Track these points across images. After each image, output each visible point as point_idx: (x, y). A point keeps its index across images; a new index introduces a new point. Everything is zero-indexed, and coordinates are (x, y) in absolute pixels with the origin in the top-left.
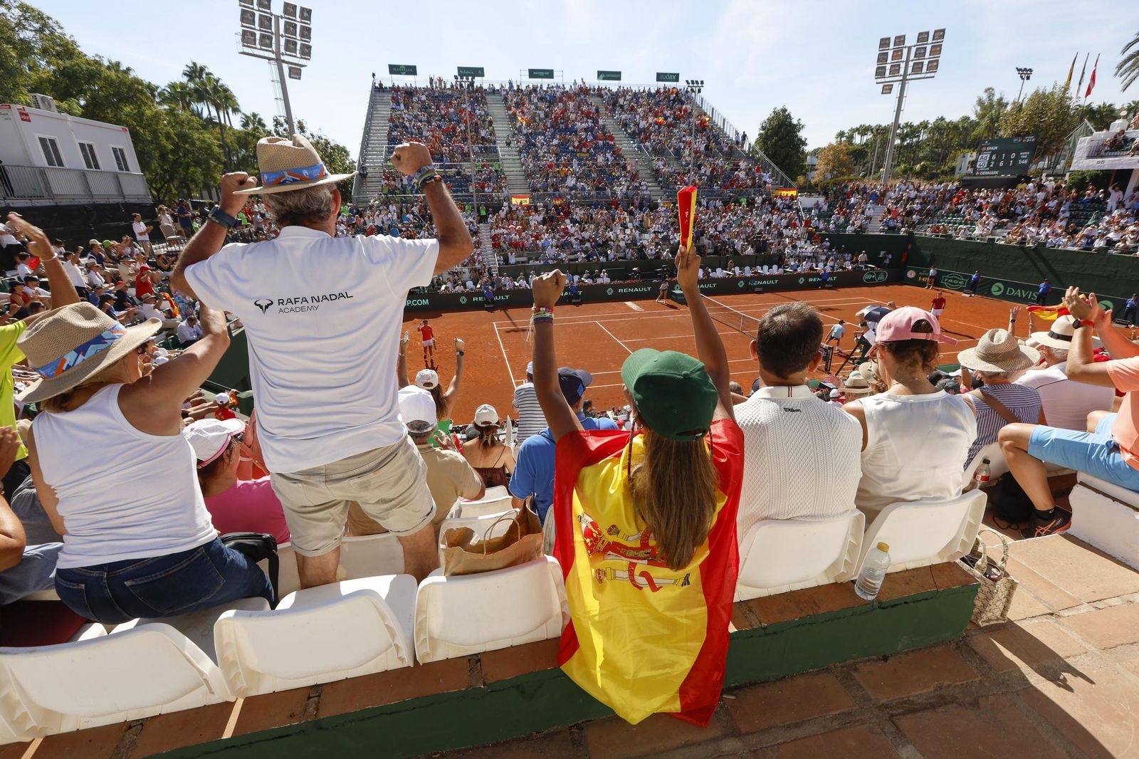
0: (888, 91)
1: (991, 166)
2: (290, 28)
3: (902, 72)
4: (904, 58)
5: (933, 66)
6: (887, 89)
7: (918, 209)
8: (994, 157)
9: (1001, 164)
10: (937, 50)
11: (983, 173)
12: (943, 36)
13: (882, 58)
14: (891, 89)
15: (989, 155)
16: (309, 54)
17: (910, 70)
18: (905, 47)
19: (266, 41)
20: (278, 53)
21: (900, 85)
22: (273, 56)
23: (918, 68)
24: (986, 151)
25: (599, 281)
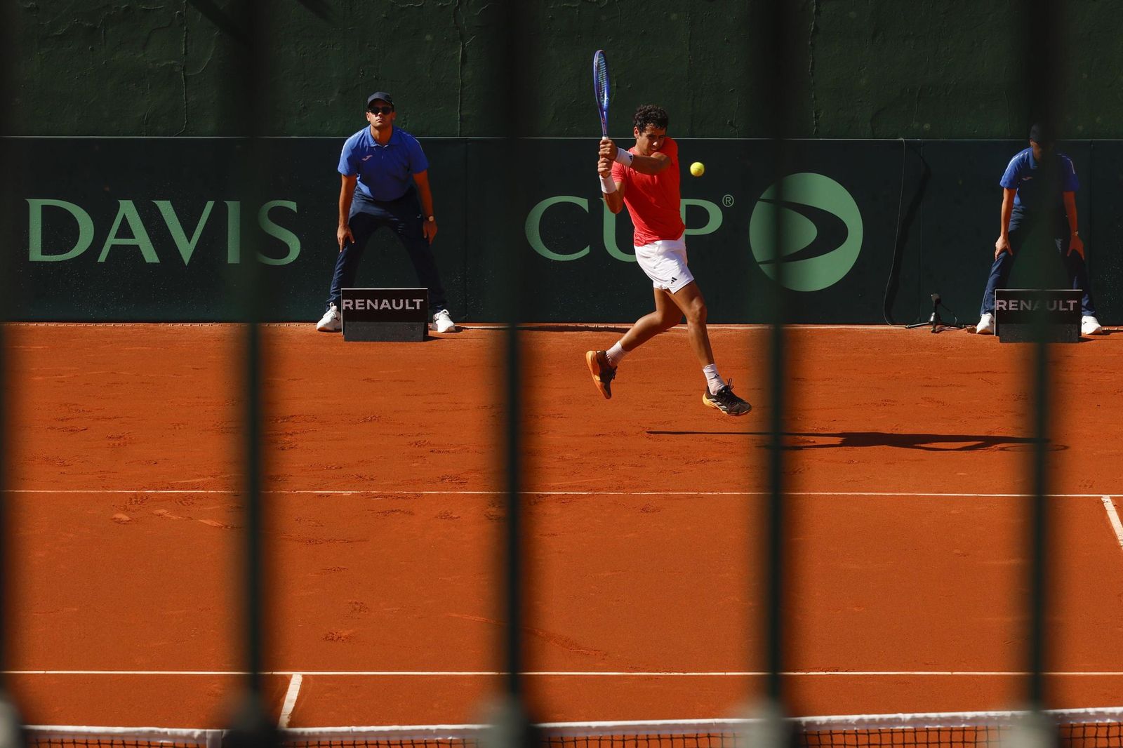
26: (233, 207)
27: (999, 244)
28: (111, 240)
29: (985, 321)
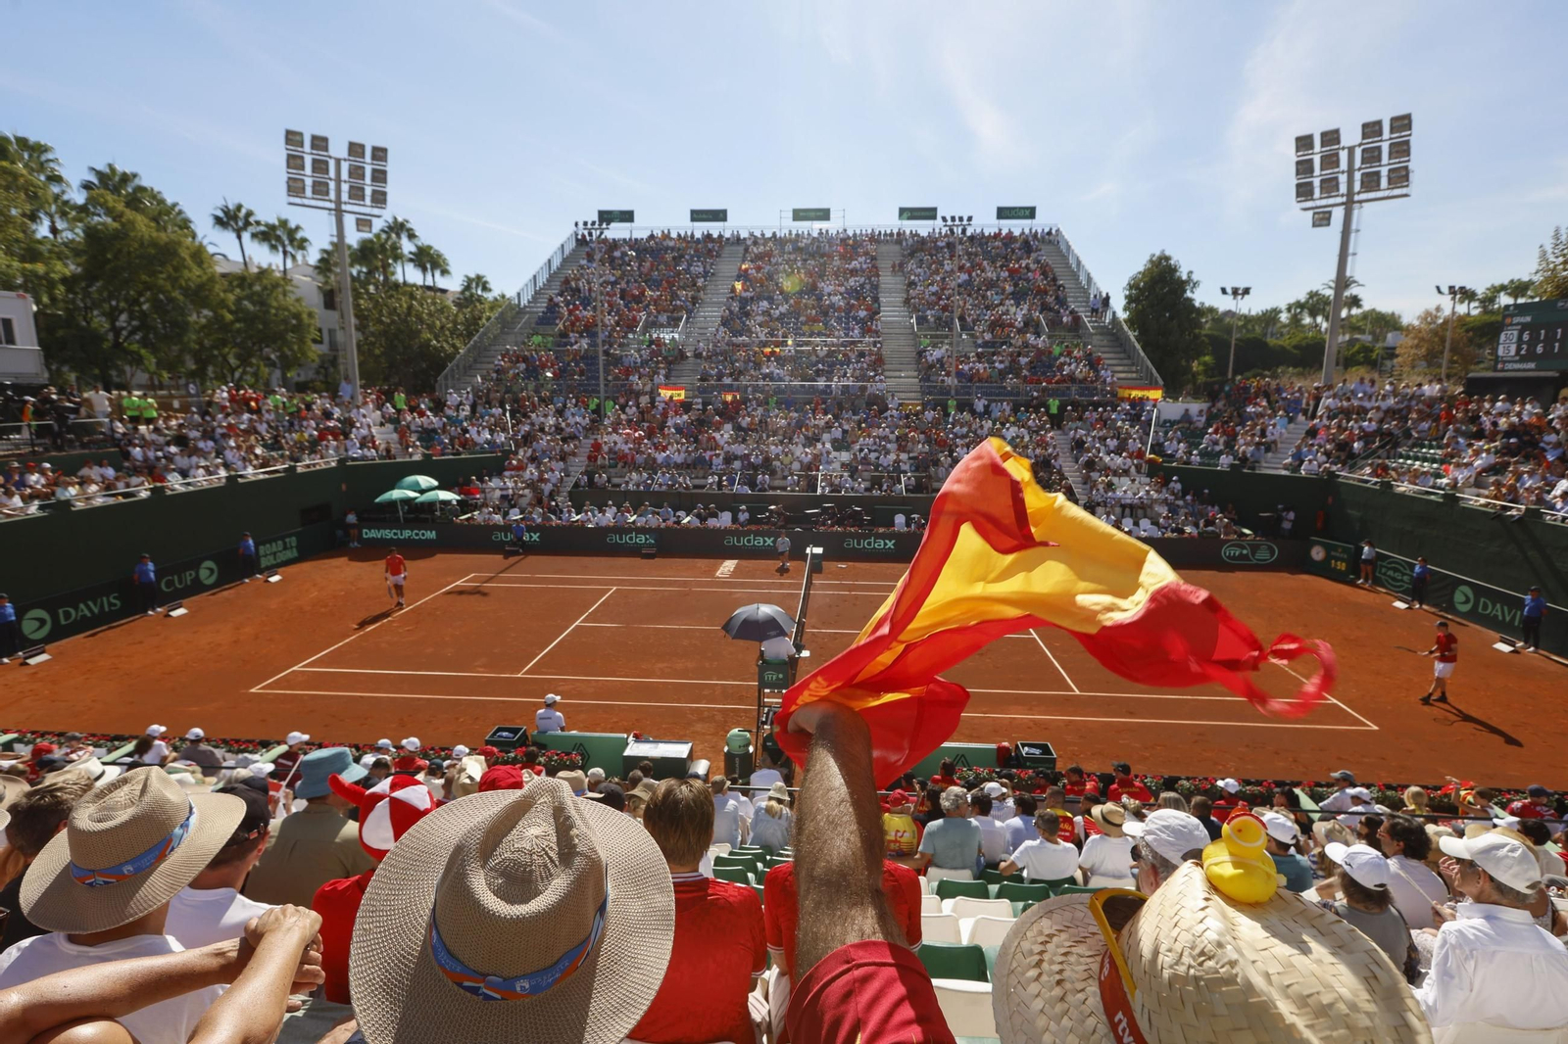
0: (1325, 222)
1: (1523, 352)
2: (357, 172)
3: (1343, 189)
4: (1344, 165)
5: (1401, 177)
6: (1322, 219)
7: (1371, 430)
8: (1526, 337)
9: (1540, 349)
10: (1401, 149)
11: (1509, 366)
12: (1409, 127)
13: (1304, 168)
14: (1329, 219)
15: (1516, 333)
16: (384, 201)
17: (1357, 187)
18: (1343, 148)
19: (320, 189)
20: (338, 201)
21: (1343, 212)
22: (333, 206)
23: (1371, 182)
24: (1511, 325)
25: (712, 522)
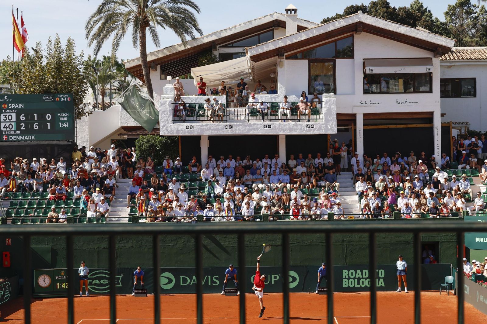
1: (23, 129)
8: (22, 118)
9: (36, 126)
11: (14, 138)
24: (7, 109)
26: (210, 277)
27: (318, 281)
28: (192, 282)
29: (317, 292)
